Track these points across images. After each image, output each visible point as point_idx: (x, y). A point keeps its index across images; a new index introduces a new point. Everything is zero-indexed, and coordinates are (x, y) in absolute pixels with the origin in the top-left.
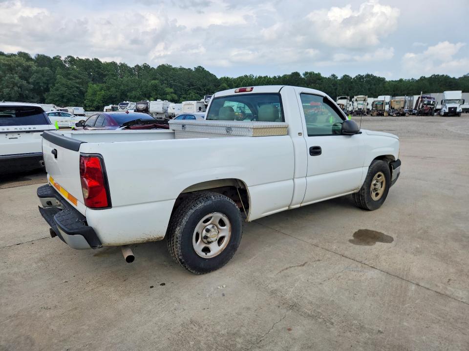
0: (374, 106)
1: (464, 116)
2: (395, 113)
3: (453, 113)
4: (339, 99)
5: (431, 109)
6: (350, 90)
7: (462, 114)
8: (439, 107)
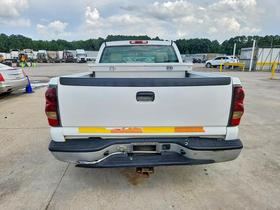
0: (39, 56)
1: (89, 63)
2: (55, 61)
3: (83, 61)
4: (12, 51)
5: (72, 59)
6: (9, 45)
7: (87, 62)
8: (75, 58)
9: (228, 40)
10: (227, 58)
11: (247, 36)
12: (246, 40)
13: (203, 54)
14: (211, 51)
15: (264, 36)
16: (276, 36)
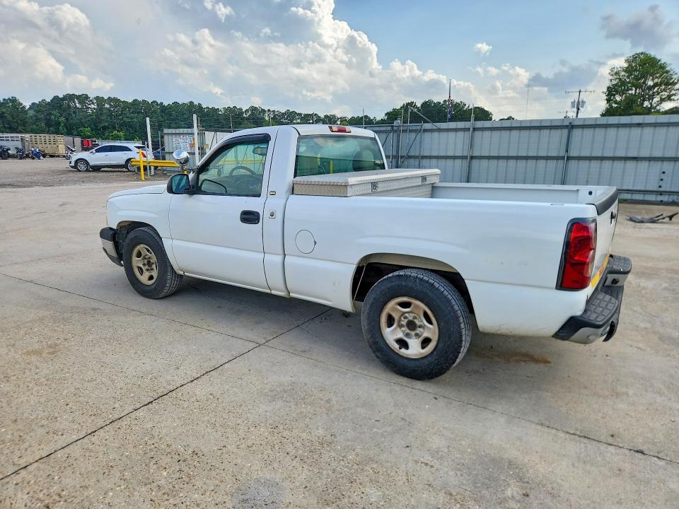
9: (48, 100)
10: (127, 149)
11: (92, 96)
12: (93, 106)
13: (19, 135)
14: (6, 126)
15: (130, 100)
16: (154, 102)
